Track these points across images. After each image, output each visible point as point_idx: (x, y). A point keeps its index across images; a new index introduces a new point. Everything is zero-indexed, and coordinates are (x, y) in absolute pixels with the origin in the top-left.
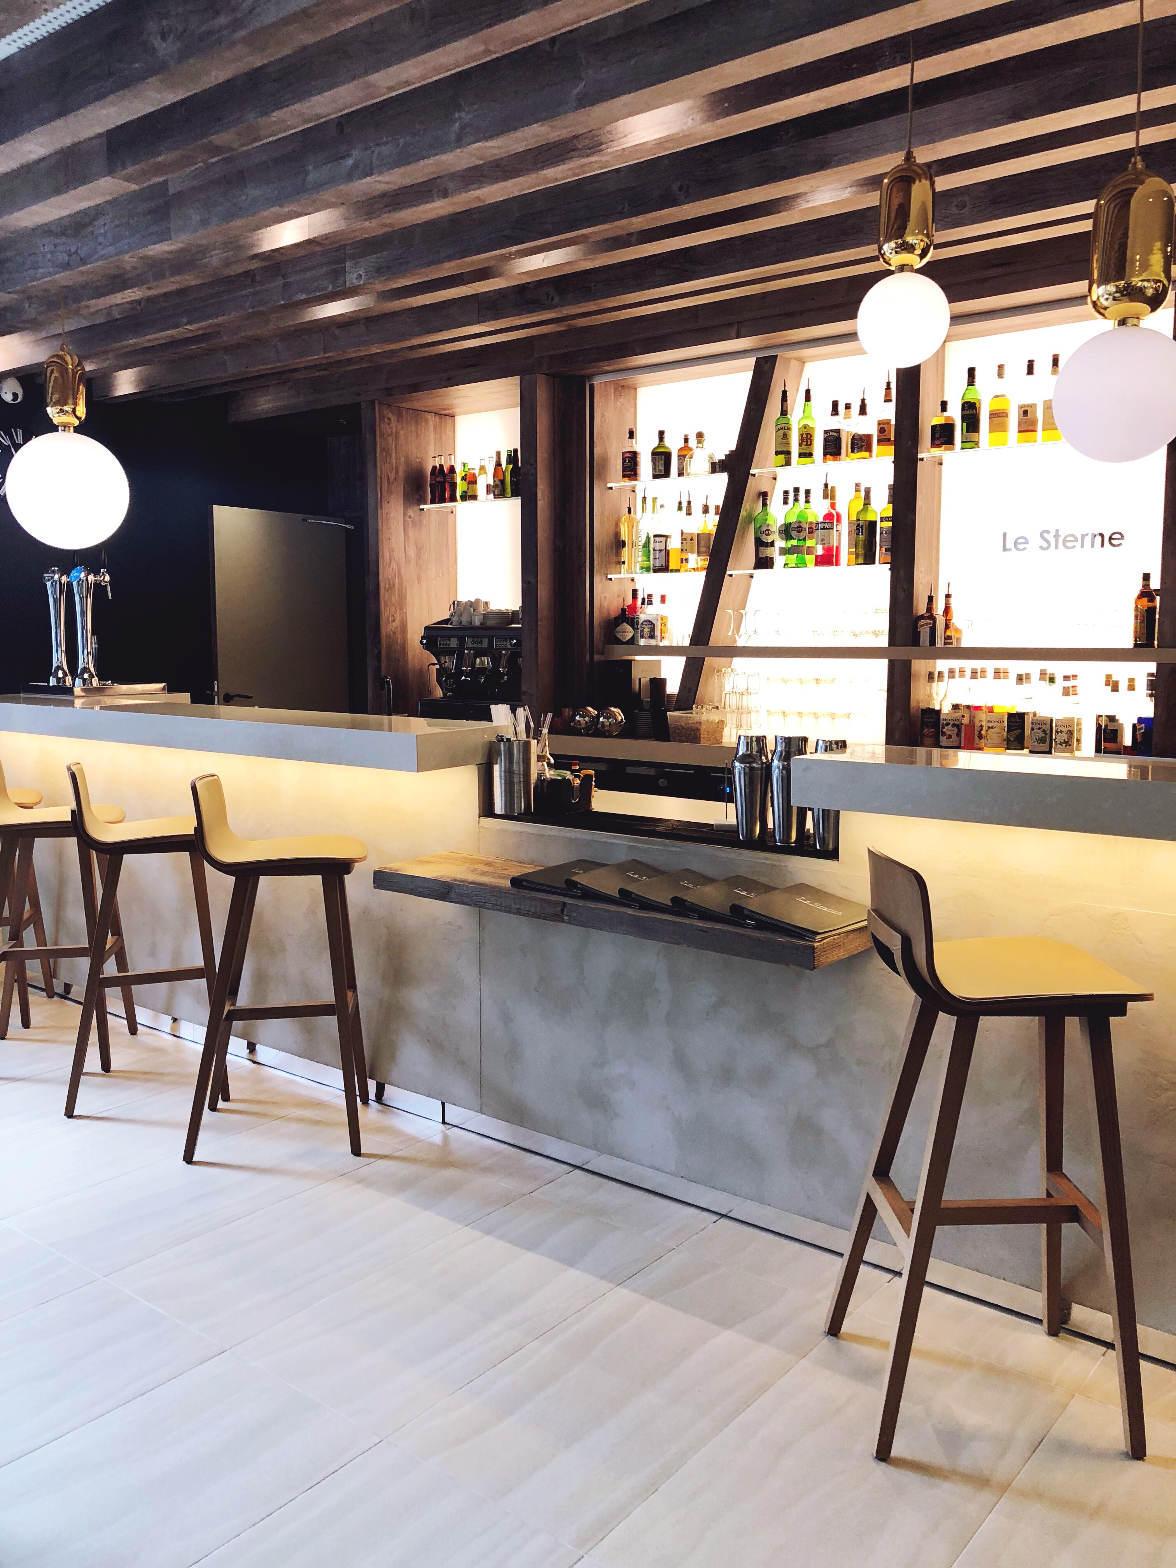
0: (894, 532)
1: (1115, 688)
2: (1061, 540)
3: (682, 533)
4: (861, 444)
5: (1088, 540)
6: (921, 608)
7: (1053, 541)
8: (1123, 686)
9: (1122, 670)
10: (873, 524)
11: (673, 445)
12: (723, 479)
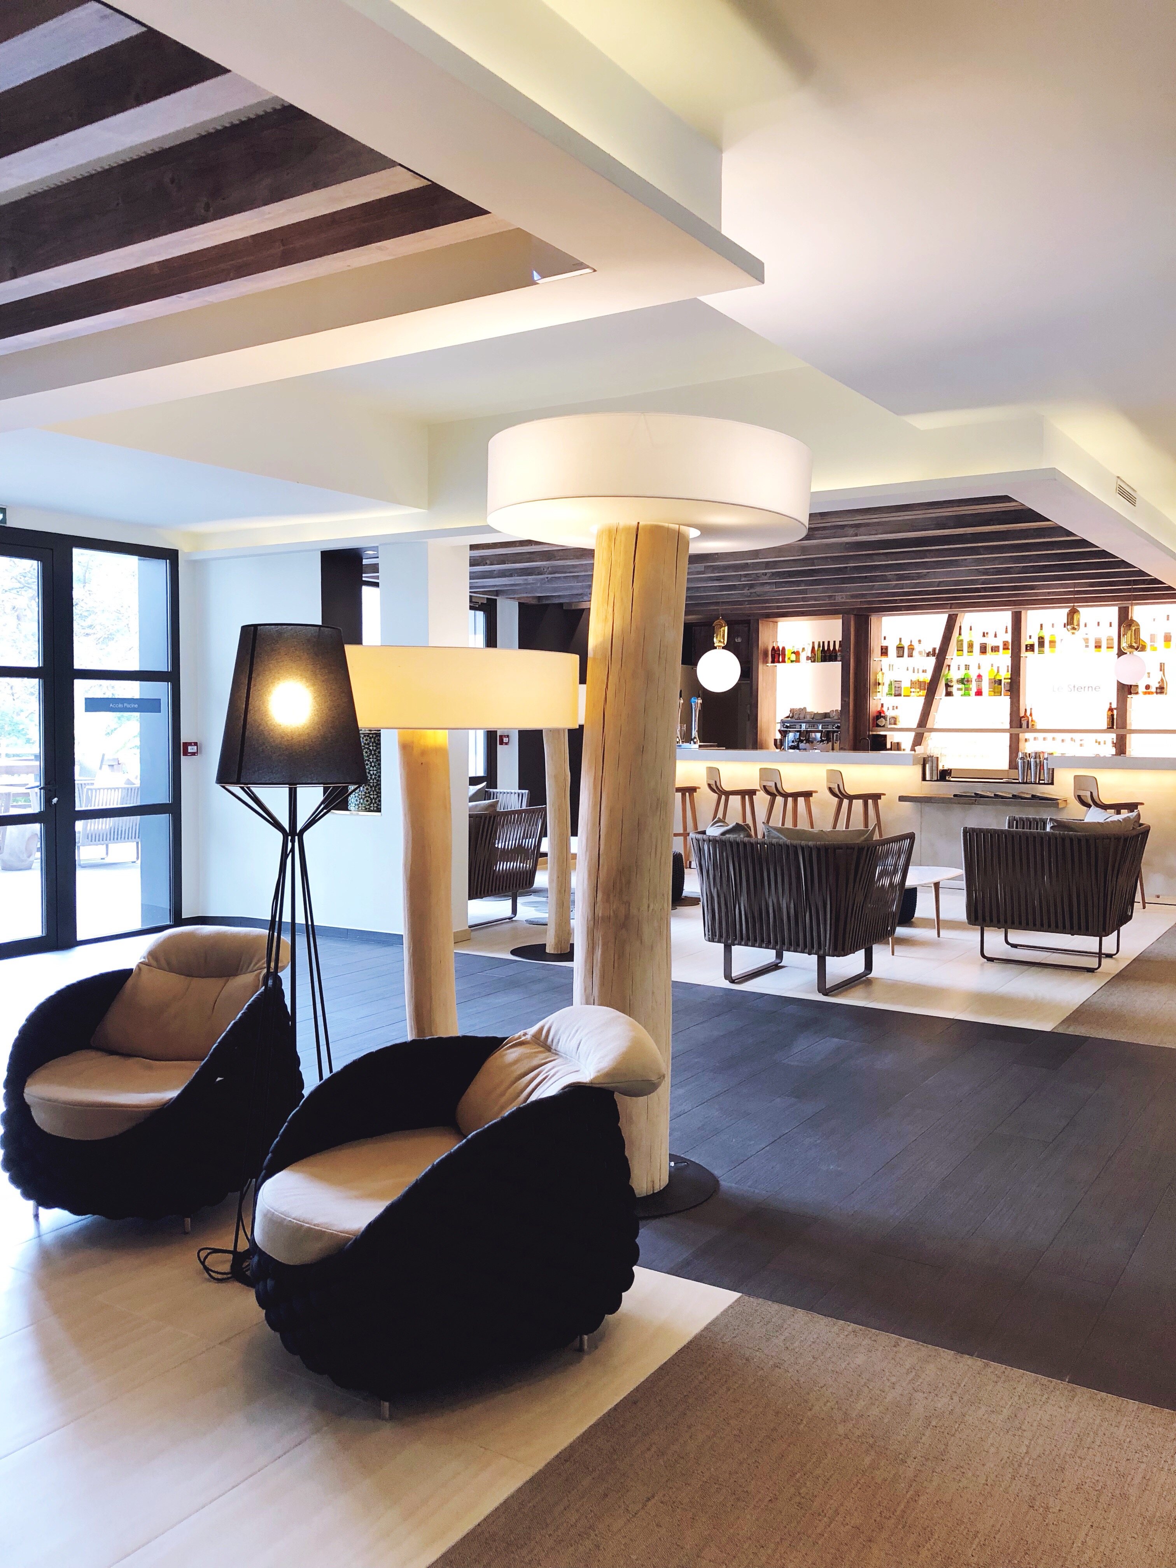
0: (1011, 684)
1: (1099, 743)
2: (1076, 688)
3: (911, 681)
4: (995, 649)
5: (1086, 688)
6: (1022, 714)
7: (1073, 688)
8: (1102, 743)
9: (1102, 737)
10: (1000, 681)
11: (906, 644)
12: (932, 660)
